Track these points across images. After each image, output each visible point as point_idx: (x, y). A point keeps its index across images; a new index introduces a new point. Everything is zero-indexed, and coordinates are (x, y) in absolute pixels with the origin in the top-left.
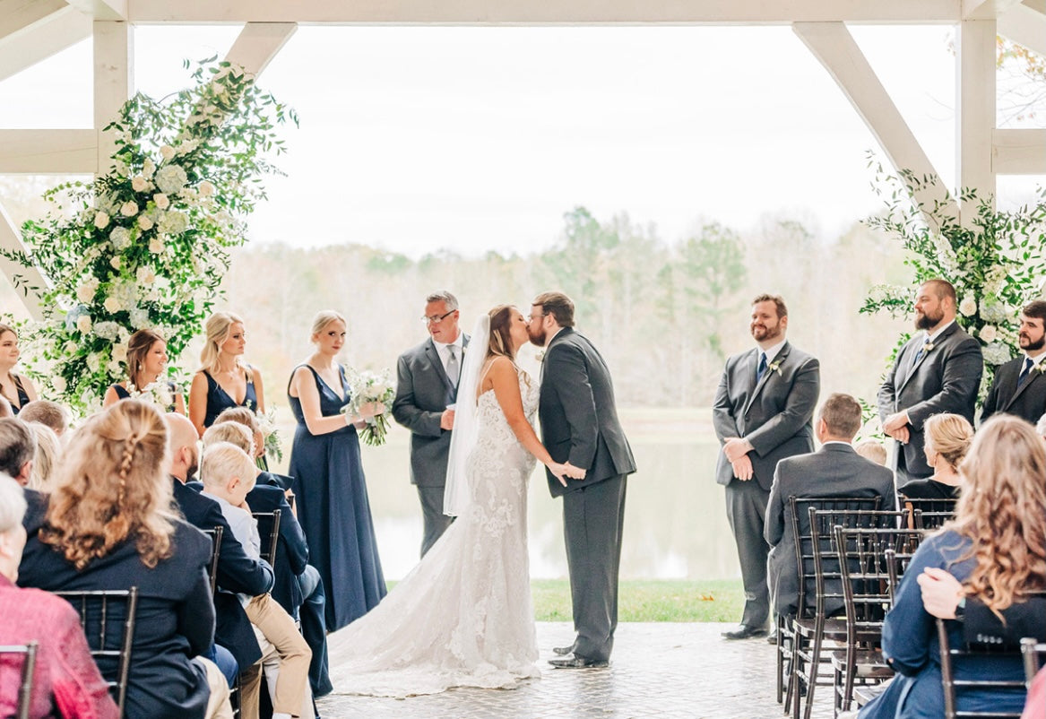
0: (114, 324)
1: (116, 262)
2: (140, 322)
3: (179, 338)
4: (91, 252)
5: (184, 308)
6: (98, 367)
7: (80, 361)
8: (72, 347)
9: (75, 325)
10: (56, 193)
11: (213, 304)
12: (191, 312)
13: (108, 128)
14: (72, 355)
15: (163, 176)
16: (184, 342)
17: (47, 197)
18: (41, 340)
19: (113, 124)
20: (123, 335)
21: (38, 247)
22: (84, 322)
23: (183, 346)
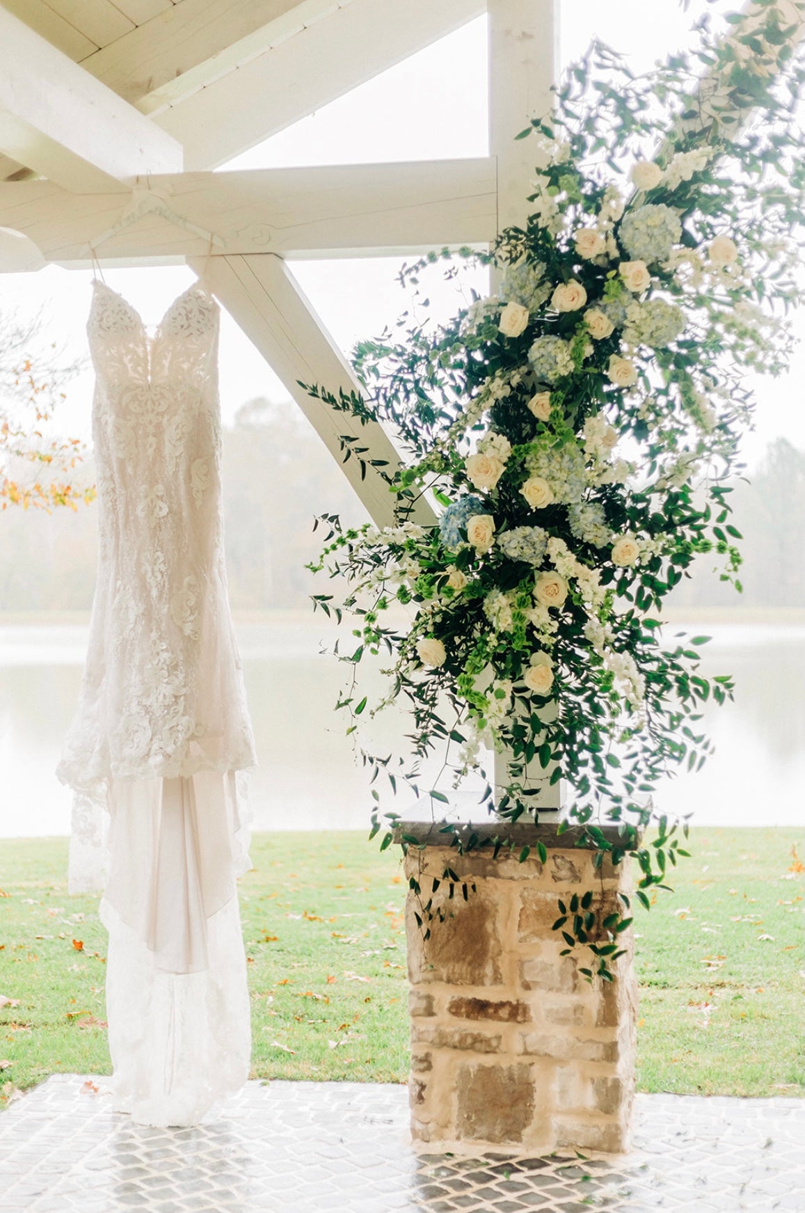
0: (539, 533)
1: (541, 406)
2: (592, 528)
3: (666, 561)
4: (493, 387)
5: (673, 499)
6: (510, 621)
7: (470, 608)
8: (458, 579)
9: (463, 534)
10: (421, 270)
11: (729, 490)
12: (685, 507)
13: (526, 133)
14: (456, 594)
15: (637, 224)
16: (678, 569)
17: (407, 278)
18: (392, 565)
19: (536, 123)
20: (560, 554)
21: (387, 383)
22: (481, 529)
23: (674, 578)
